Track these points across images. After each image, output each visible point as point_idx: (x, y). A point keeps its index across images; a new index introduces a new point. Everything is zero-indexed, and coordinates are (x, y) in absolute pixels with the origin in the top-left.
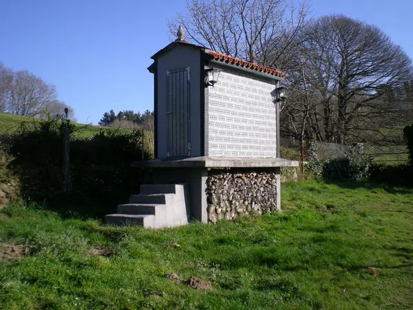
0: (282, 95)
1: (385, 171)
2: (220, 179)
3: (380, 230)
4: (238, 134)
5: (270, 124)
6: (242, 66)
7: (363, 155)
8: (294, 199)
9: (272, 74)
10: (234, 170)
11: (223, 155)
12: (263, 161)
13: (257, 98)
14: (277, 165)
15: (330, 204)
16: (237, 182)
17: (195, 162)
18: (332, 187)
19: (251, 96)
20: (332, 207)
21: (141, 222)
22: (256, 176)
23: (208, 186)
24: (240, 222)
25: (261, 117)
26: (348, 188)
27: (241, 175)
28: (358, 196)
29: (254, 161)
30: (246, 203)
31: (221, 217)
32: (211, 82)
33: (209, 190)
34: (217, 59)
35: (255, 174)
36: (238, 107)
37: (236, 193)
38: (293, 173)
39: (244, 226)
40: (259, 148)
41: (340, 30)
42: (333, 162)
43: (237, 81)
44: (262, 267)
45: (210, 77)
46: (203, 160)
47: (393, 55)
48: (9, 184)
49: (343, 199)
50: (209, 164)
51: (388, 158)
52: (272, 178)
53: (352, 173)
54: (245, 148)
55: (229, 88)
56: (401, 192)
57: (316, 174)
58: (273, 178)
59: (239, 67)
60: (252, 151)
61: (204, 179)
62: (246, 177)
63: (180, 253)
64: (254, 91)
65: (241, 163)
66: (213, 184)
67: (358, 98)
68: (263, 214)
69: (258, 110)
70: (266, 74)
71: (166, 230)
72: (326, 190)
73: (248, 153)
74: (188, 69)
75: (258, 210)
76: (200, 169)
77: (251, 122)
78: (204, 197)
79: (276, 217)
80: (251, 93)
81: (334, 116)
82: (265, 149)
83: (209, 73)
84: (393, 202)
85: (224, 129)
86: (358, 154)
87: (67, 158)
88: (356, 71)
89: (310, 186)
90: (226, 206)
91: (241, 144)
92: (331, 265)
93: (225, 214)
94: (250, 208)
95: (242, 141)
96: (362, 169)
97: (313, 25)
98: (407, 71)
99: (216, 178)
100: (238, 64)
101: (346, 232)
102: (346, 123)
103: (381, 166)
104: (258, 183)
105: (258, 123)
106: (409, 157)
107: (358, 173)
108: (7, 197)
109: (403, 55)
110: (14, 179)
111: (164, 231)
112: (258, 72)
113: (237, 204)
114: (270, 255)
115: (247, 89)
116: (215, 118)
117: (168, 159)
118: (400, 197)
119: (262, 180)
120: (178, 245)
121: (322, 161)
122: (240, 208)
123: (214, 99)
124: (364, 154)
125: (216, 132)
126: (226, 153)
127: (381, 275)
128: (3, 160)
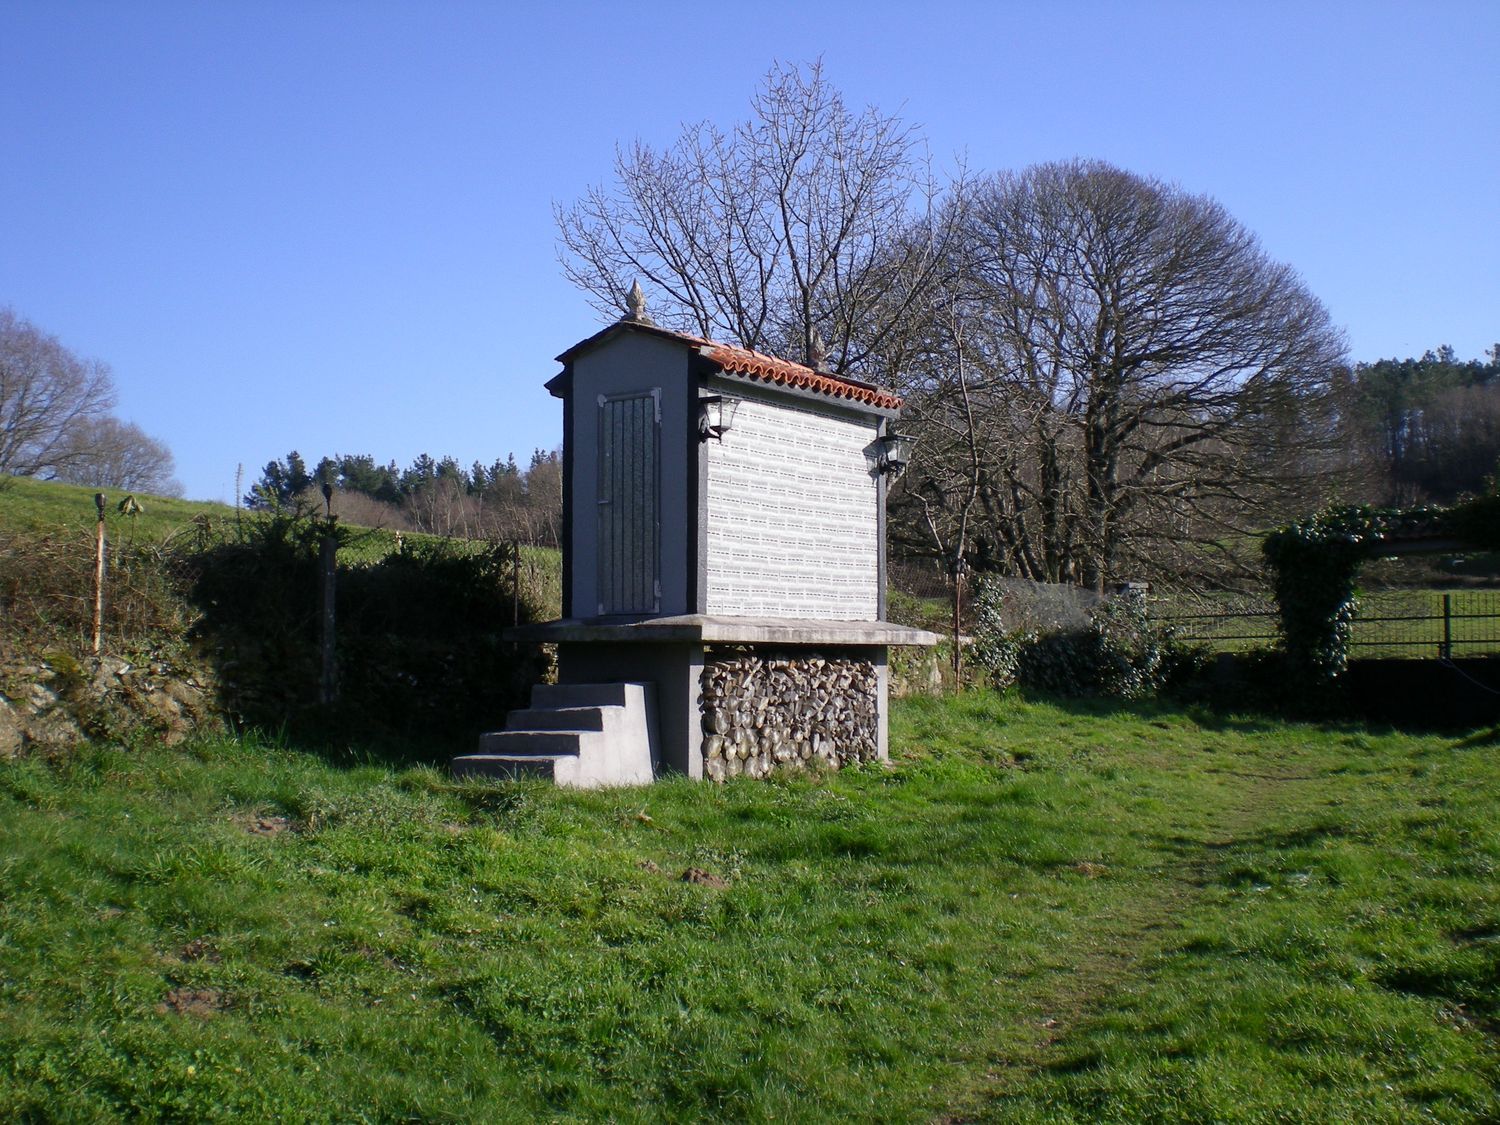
0: (893, 455)
1: (1208, 667)
2: (734, 673)
3: (1139, 805)
4: (778, 559)
5: (862, 533)
6: (792, 385)
7: (1147, 619)
8: (925, 735)
9: (868, 402)
10: (766, 651)
11: (741, 611)
12: (843, 630)
13: (827, 463)
14: (879, 638)
15: (1023, 749)
16: (776, 680)
17: (675, 627)
18: (1040, 710)
19: (812, 460)
20: (1029, 756)
21: (548, 771)
22: (825, 668)
23: (705, 688)
24: (782, 784)
25: (840, 514)
26: (1083, 713)
27: (785, 663)
28: (1110, 734)
29: (821, 629)
30: (799, 736)
31: (734, 769)
32: (714, 428)
33: (706, 699)
34: (729, 372)
35: (821, 663)
36: (779, 489)
37: (773, 709)
38: (930, 670)
39: (793, 791)
40: (831, 594)
41: (1096, 209)
42: (1048, 640)
43: (778, 422)
44: (840, 860)
45: (713, 417)
46: (696, 623)
47: (1270, 292)
48: (190, 682)
49: (1065, 741)
50: (710, 633)
52: (866, 675)
53: (1107, 673)
54: (796, 593)
55: (757, 441)
56: (1237, 727)
57: (997, 674)
58: (867, 673)
59: (785, 388)
60: (813, 602)
61: (695, 671)
62: (800, 669)
63: (653, 834)
64: (821, 445)
65: (785, 633)
66: (717, 684)
67: (1158, 437)
68: (841, 767)
69: (830, 496)
70: (852, 403)
71: (610, 793)
72: (1020, 718)
73: (804, 608)
74: (656, 393)
75: (829, 756)
76: (688, 643)
77: (813, 527)
78: (695, 716)
79: (874, 776)
80: (813, 452)
81: (1074, 492)
82: (848, 596)
83: (710, 407)
84: (1207, 750)
85: (745, 546)
86: (1132, 615)
87: (330, 616)
88: (1145, 347)
89: (976, 706)
90: (748, 741)
91: (786, 584)
92: (995, 860)
93: (744, 762)
94: (807, 749)
95: (789, 576)
96: (1140, 662)
97: (1007, 192)
98: (1314, 347)
99: (724, 669)
100: (780, 382)
101: (1049, 806)
102: (1111, 518)
103: (1197, 652)
104: (829, 686)
105: (830, 528)
106: (1280, 628)
107: (1123, 671)
108: (184, 715)
109: (1299, 296)
110: (202, 668)
111: (605, 794)
112: (831, 399)
113: (776, 737)
114: (858, 838)
115: (803, 442)
116: (722, 517)
117: (598, 621)
118: (1232, 738)
119: (838, 679)
120: (648, 818)
121: (1017, 636)
122: (783, 747)
123: (723, 471)
125: (724, 551)
126: (749, 606)
127: (1104, 877)
128: (177, 619)
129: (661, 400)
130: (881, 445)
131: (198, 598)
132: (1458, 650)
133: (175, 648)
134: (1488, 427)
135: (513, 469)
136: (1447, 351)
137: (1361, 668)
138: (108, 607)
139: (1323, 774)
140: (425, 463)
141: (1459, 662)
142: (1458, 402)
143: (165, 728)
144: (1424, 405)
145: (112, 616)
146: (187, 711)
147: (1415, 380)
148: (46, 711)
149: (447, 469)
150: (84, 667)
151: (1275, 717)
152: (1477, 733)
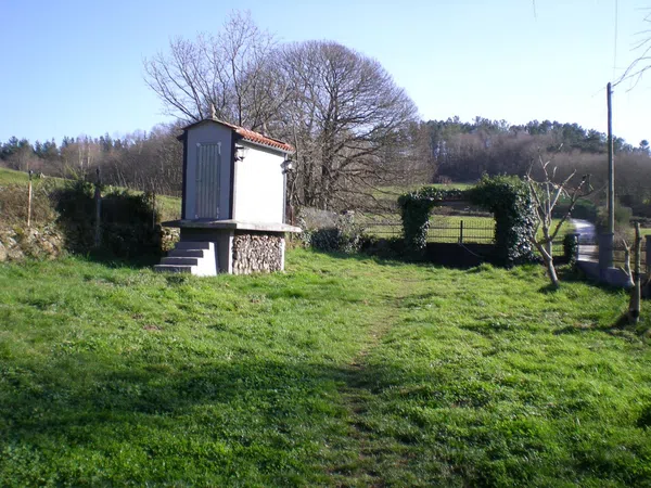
0: (289, 166)
1: (376, 244)
2: (243, 239)
6: (263, 143)
10: (252, 232)
12: (275, 226)
14: (283, 229)
15: (324, 269)
16: (254, 242)
17: (223, 224)
18: (323, 256)
20: (327, 271)
21: (189, 270)
22: (268, 239)
23: (234, 244)
24: (256, 277)
27: (257, 237)
28: (349, 265)
29: (269, 226)
30: (259, 262)
31: (241, 272)
32: (240, 157)
33: (234, 248)
35: (267, 237)
37: (253, 252)
42: (321, 231)
44: (292, 299)
45: (240, 153)
46: (233, 223)
47: (396, 98)
48: (56, 238)
50: (239, 226)
51: (380, 228)
52: (279, 242)
56: (390, 264)
57: (304, 243)
59: (260, 144)
61: (231, 239)
62: (261, 239)
66: (238, 243)
67: (347, 152)
68: (271, 272)
70: (279, 149)
72: (318, 259)
74: (219, 144)
75: (268, 269)
76: (229, 229)
78: (231, 254)
81: (317, 172)
83: (239, 150)
84: (382, 271)
86: (349, 223)
90: (245, 263)
92: (337, 300)
93: (244, 269)
94: (261, 266)
96: (352, 241)
97: (296, 50)
99: (240, 238)
102: (331, 183)
103: (372, 237)
104: (269, 245)
106: (403, 229)
107: (346, 244)
108: (54, 249)
109: (408, 101)
110: (60, 233)
112: (273, 147)
113: (253, 262)
114: (295, 292)
117: (195, 221)
118: (389, 268)
119: (271, 243)
121: (311, 229)
122: (255, 265)
124: (355, 223)
127: (370, 305)
128: (52, 216)
129: (221, 147)
130: (286, 163)
131: (60, 208)
132: (464, 240)
133: (52, 226)
134: (471, 150)
135: (54, 145)
136: (457, 118)
137: (431, 246)
138: (32, 211)
139: (422, 280)
140: (14, 141)
141: (465, 244)
142: (459, 139)
143: (50, 254)
144: (446, 140)
145: (34, 214)
146: (55, 247)
147: (443, 129)
148: (14, 247)
149: (24, 144)
150: (24, 232)
151: (401, 261)
152: (472, 269)
